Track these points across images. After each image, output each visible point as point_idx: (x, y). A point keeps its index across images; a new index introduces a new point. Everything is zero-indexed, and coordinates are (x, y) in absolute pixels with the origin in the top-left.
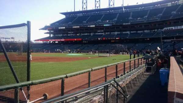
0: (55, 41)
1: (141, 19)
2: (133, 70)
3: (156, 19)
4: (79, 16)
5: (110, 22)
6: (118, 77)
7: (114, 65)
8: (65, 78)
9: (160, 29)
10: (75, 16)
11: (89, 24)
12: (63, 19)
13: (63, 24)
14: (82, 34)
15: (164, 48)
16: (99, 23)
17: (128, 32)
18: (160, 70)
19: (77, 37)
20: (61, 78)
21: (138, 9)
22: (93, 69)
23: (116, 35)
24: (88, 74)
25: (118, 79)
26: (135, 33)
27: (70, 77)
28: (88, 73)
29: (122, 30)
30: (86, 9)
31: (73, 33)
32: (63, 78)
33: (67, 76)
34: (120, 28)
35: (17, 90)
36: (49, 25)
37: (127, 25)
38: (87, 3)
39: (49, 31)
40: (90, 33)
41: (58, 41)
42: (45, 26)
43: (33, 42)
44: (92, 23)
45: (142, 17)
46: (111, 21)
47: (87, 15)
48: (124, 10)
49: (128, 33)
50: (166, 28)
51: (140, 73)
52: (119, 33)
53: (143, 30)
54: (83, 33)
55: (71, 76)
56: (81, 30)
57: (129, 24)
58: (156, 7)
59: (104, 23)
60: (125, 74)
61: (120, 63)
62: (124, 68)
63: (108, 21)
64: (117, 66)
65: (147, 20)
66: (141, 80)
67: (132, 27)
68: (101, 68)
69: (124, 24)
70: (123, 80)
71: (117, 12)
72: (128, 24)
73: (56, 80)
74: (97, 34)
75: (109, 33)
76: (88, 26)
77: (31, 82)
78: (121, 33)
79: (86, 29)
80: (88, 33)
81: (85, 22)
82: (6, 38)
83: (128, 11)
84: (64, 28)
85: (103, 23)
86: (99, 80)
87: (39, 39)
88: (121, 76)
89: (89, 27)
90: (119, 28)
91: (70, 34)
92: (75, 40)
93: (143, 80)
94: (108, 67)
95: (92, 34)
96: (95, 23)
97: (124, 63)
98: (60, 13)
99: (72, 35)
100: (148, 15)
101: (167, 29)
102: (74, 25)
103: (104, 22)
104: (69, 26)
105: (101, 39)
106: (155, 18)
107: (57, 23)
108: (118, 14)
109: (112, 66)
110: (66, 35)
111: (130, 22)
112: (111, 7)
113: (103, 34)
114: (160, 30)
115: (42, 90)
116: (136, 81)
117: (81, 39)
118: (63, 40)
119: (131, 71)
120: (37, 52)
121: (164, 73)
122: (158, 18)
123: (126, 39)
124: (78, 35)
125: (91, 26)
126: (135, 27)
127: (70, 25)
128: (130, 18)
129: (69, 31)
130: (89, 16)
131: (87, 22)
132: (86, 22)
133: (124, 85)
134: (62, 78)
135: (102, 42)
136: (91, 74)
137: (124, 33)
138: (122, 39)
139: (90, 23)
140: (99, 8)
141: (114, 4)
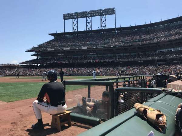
0: (43, 64)
4: (69, 37)
9: (154, 51)
17: (122, 54)
21: (131, 31)
23: (109, 57)
29: (115, 52)
30: (77, 30)
31: (63, 56)
36: (36, 47)
37: (120, 47)
38: (77, 23)
39: (36, 53)
40: (82, 55)
48: (116, 32)
50: (160, 51)
52: (112, 55)
54: (74, 55)
56: (72, 52)
58: (149, 29)
67: (125, 49)
69: (117, 46)
71: (109, 34)
74: (89, 56)
75: (101, 55)
78: (114, 55)
79: (77, 52)
83: (120, 33)
84: (54, 50)
89: (80, 49)
90: (112, 50)
91: (60, 56)
98: (49, 34)
105: (93, 61)
112: (103, 28)
113: (96, 56)
125: (83, 48)
129: (59, 53)
137: (117, 55)
140: (90, 29)
141: (106, 26)
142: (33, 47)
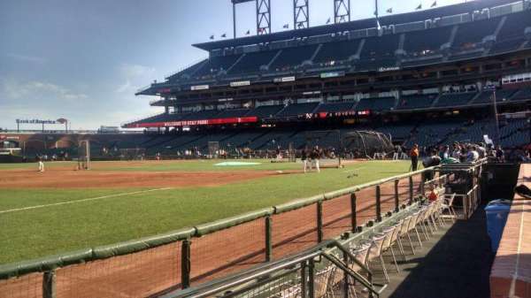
0: (181, 127)
1: (432, 55)
2: (407, 208)
3: (479, 52)
4: (248, 51)
5: (339, 64)
6: (360, 229)
7: (344, 194)
8: (192, 236)
9: (492, 80)
10: (236, 52)
11: (279, 74)
12: (202, 62)
13: (203, 75)
14: (258, 104)
15: (504, 138)
16: (308, 71)
17: (395, 94)
18: (489, 207)
19: (244, 113)
20: (179, 239)
21: (423, 24)
22: (277, 207)
23: (359, 103)
24: (264, 224)
25: (358, 235)
26: (415, 95)
27: (207, 233)
28: (264, 220)
29: (375, 87)
30: (267, 30)
31: (231, 103)
32: (185, 238)
33: (196, 231)
34: (370, 80)
35: (49, 276)
36: (164, 81)
37: (391, 71)
38: (269, 11)
39: (163, 99)
40: (282, 98)
41: (191, 126)
42: (153, 85)
43: (121, 129)
44: (286, 71)
45: (434, 46)
46: (342, 62)
47: (271, 48)
48: (379, 28)
49: (393, 97)
50: (509, 79)
51: (426, 217)
52: (367, 96)
53: (440, 85)
54: (260, 101)
55: (211, 231)
56: (254, 91)
57: (397, 68)
58: (477, 15)
59: (321, 69)
60: (379, 219)
61: (365, 188)
62: (378, 203)
63: (332, 63)
64: (353, 197)
65: (450, 54)
66: (432, 236)
67: (406, 78)
68: (305, 205)
69: (381, 70)
70: (375, 239)
71: (359, 36)
72: (392, 69)
73: (165, 244)
74: (301, 101)
75: (337, 98)
76: (276, 80)
77: (91, 251)
78: (374, 96)
79: (268, 90)
80: (274, 99)
81: (267, 68)
82: (43, 122)
83: (391, 30)
84: (207, 87)
85: (318, 70)
86: (300, 239)
87: (136, 122)
88: (367, 225)
89: (277, 83)
90: (366, 81)
91: (223, 103)
92: (240, 120)
93: (436, 236)
94: (326, 199)
95: (286, 103)
96: (296, 70)
97: (378, 188)
98: (194, 45)
99: (228, 106)
100: (452, 39)
101: (512, 81)
102: (235, 78)
103: (321, 65)
104: (220, 82)
105: (314, 116)
106: (474, 49)
107: (185, 75)
108: (363, 42)
109: (338, 196)
110: (212, 107)
111: (398, 63)
112: (342, 21)
113: (320, 100)
114: (490, 83)
115: (134, 271)
116: (415, 239)
117: (255, 118)
118: (205, 122)
119: (401, 211)
120: (131, 159)
121: (499, 216)
122: (482, 49)
123: (390, 114)
124: (247, 105)
125: (285, 79)
126: (415, 76)
127: (222, 79)
128: (400, 51)
129: (221, 95)
130: (276, 51)
131: (272, 69)
132: (270, 67)
133: (374, 253)
134: (183, 238)
135: (317, 124)
136: (271, 223)
137: (382, 95)
138: (378, 113)
139: (281, 71)
140: (305, 25)
141: (349, 14)
142: (153, 82)
